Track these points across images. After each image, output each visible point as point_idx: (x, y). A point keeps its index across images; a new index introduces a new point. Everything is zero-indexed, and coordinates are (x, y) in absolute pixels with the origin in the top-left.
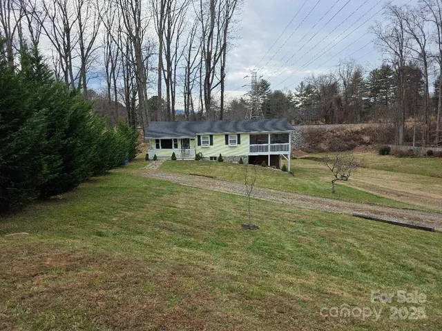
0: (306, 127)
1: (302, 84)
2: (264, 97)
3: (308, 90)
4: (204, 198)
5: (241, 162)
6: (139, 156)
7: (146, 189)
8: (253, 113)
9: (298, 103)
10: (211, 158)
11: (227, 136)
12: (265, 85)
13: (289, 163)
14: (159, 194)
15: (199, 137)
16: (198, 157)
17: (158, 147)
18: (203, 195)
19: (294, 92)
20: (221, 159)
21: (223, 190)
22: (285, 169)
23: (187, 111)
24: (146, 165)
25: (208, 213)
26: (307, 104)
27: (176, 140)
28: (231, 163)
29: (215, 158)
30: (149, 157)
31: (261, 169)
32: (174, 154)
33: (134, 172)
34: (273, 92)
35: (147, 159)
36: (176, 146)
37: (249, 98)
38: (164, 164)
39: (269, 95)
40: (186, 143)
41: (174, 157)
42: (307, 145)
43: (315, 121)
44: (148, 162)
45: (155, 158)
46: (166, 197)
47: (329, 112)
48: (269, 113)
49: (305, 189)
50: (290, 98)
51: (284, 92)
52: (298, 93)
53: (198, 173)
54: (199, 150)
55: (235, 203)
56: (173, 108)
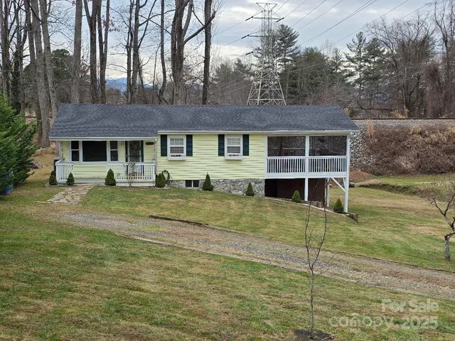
0: (370, 123)
1: (360, 37)
2: (285, 60)
3: (373, 49)
4: (195, 270)
5: (250, 193)
6: (34, 175)
7: (65, 247)
8: (262, 92)
9: (351, 74)
10: (188, 183)
11: (221, 137)
12: (286, 37)
13: (346, 195)
14: (94, 259)
15: (164, 138)
16: (161, 181)
17: (75, 157)
18: (191, 264)
19: (344, 52)
20: (208, 185)
21: (229, 252)
22: (339, 208)
23: (131, 84)
24: (51, 195)
25: (213, 303)
26: (370, 78)
27: (114, 144)
28: (228, 195)
29: (196, 183)
30: (58, 179)
31: (293, 208)
32: (111, 174)
33: (30, 210)
34: (302, 50)
35: (53, 181)
36: (115, 157)
37: (255, 61)
38: (91, 193)
39: (295, 57)
40: (135, 151)
41: (110, 181)
42: (373, 160)
43: (387, 112)
44: (54, 189)
45: (71, 181)
46: (112, 267)
47: (414, 95)
48: (295, 93)
49: (390, 250)
50: (336, 64)
51: (324, 52)
52: (353, 55)
53: (166, 213)
54: (163, 164)
55: (261, 280)
56: (103, 75)
